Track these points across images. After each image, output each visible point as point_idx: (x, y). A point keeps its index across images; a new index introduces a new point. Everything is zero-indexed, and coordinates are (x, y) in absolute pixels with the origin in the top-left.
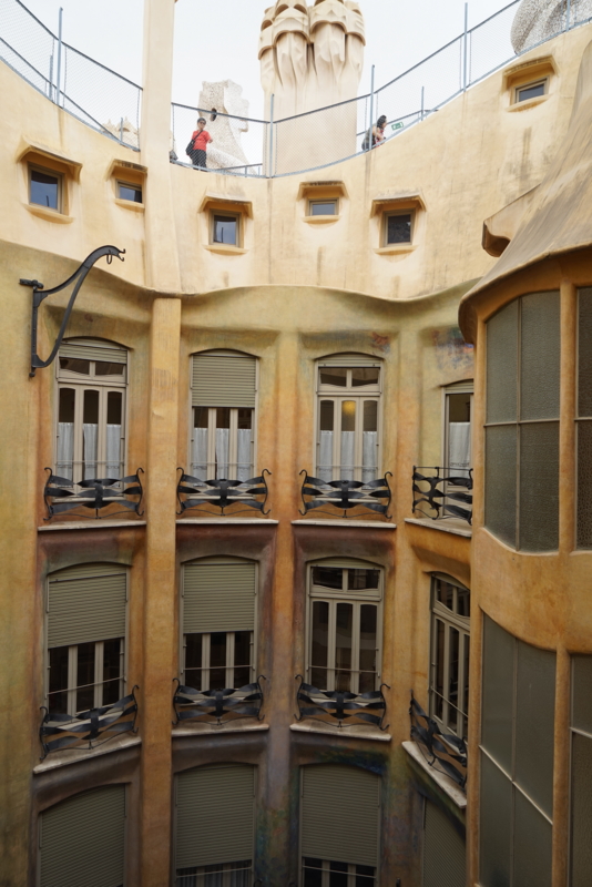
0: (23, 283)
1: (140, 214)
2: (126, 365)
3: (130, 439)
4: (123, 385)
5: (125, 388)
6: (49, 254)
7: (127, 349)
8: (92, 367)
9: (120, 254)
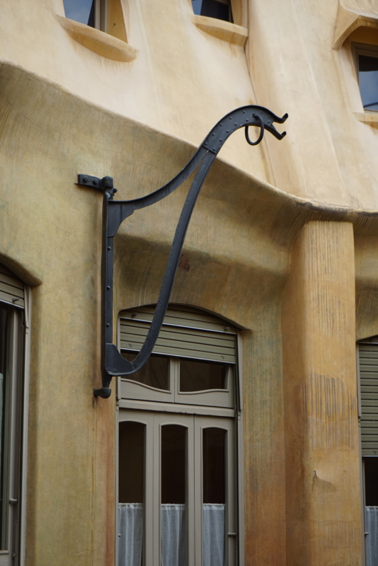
0: (84, 183)
1: (237, 48)
2: (235, 367)
3: (248, 537)
4: (230, 413)
5: (234, 420)
6: (127, 122)
7: (235, 331)
8: (175, 372)
9: (276, 125)
